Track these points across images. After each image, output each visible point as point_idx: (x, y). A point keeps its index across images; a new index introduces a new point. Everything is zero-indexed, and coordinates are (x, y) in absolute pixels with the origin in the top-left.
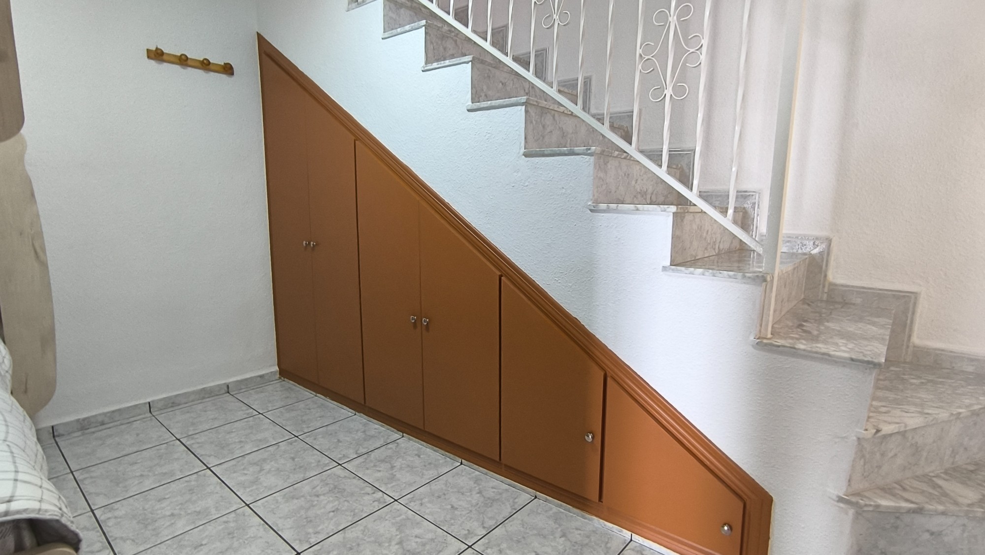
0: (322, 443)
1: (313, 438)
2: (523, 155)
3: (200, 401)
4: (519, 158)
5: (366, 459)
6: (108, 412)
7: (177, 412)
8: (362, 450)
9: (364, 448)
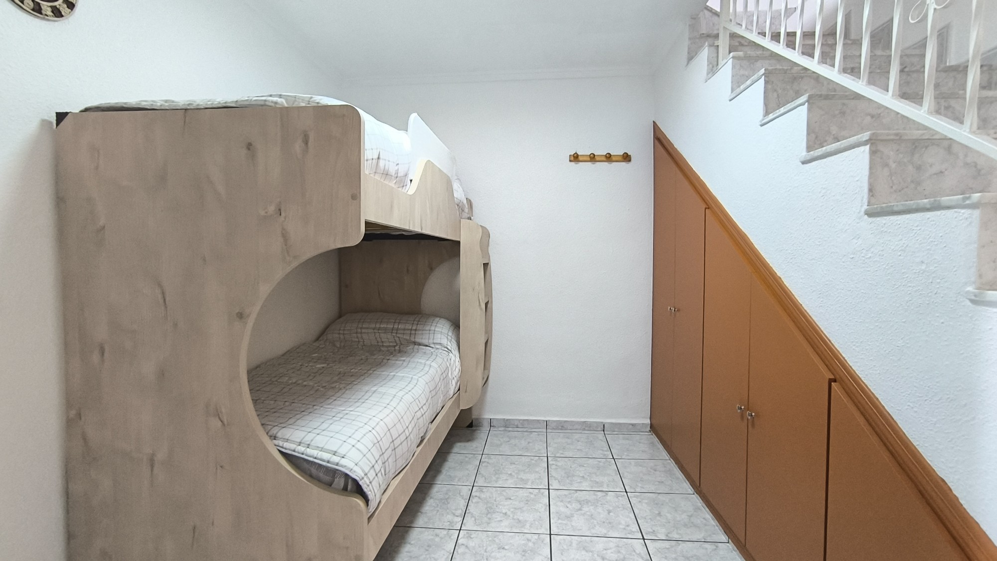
0: (643, 509)
1: (639, 500)
2: (866, 214)
3: (580, 431)
4: (860, 219)
5: (672, 547)
6: (521, 420)
7: (562, 435)
8: (675, 536)
9: (678, 533)
